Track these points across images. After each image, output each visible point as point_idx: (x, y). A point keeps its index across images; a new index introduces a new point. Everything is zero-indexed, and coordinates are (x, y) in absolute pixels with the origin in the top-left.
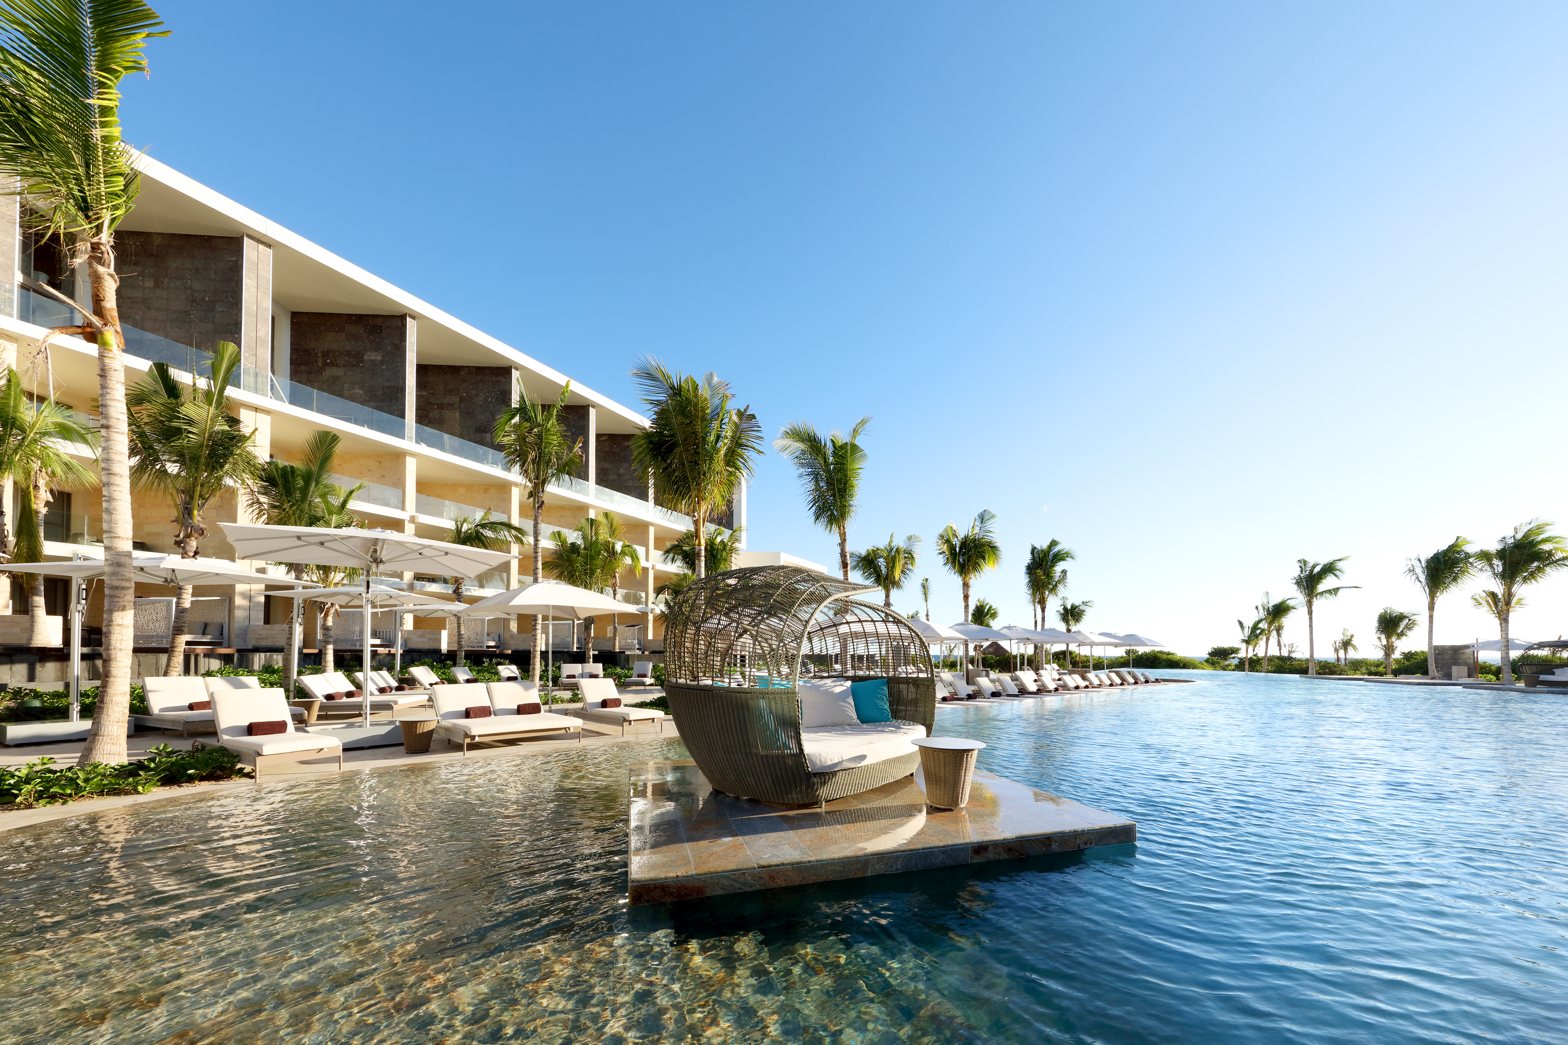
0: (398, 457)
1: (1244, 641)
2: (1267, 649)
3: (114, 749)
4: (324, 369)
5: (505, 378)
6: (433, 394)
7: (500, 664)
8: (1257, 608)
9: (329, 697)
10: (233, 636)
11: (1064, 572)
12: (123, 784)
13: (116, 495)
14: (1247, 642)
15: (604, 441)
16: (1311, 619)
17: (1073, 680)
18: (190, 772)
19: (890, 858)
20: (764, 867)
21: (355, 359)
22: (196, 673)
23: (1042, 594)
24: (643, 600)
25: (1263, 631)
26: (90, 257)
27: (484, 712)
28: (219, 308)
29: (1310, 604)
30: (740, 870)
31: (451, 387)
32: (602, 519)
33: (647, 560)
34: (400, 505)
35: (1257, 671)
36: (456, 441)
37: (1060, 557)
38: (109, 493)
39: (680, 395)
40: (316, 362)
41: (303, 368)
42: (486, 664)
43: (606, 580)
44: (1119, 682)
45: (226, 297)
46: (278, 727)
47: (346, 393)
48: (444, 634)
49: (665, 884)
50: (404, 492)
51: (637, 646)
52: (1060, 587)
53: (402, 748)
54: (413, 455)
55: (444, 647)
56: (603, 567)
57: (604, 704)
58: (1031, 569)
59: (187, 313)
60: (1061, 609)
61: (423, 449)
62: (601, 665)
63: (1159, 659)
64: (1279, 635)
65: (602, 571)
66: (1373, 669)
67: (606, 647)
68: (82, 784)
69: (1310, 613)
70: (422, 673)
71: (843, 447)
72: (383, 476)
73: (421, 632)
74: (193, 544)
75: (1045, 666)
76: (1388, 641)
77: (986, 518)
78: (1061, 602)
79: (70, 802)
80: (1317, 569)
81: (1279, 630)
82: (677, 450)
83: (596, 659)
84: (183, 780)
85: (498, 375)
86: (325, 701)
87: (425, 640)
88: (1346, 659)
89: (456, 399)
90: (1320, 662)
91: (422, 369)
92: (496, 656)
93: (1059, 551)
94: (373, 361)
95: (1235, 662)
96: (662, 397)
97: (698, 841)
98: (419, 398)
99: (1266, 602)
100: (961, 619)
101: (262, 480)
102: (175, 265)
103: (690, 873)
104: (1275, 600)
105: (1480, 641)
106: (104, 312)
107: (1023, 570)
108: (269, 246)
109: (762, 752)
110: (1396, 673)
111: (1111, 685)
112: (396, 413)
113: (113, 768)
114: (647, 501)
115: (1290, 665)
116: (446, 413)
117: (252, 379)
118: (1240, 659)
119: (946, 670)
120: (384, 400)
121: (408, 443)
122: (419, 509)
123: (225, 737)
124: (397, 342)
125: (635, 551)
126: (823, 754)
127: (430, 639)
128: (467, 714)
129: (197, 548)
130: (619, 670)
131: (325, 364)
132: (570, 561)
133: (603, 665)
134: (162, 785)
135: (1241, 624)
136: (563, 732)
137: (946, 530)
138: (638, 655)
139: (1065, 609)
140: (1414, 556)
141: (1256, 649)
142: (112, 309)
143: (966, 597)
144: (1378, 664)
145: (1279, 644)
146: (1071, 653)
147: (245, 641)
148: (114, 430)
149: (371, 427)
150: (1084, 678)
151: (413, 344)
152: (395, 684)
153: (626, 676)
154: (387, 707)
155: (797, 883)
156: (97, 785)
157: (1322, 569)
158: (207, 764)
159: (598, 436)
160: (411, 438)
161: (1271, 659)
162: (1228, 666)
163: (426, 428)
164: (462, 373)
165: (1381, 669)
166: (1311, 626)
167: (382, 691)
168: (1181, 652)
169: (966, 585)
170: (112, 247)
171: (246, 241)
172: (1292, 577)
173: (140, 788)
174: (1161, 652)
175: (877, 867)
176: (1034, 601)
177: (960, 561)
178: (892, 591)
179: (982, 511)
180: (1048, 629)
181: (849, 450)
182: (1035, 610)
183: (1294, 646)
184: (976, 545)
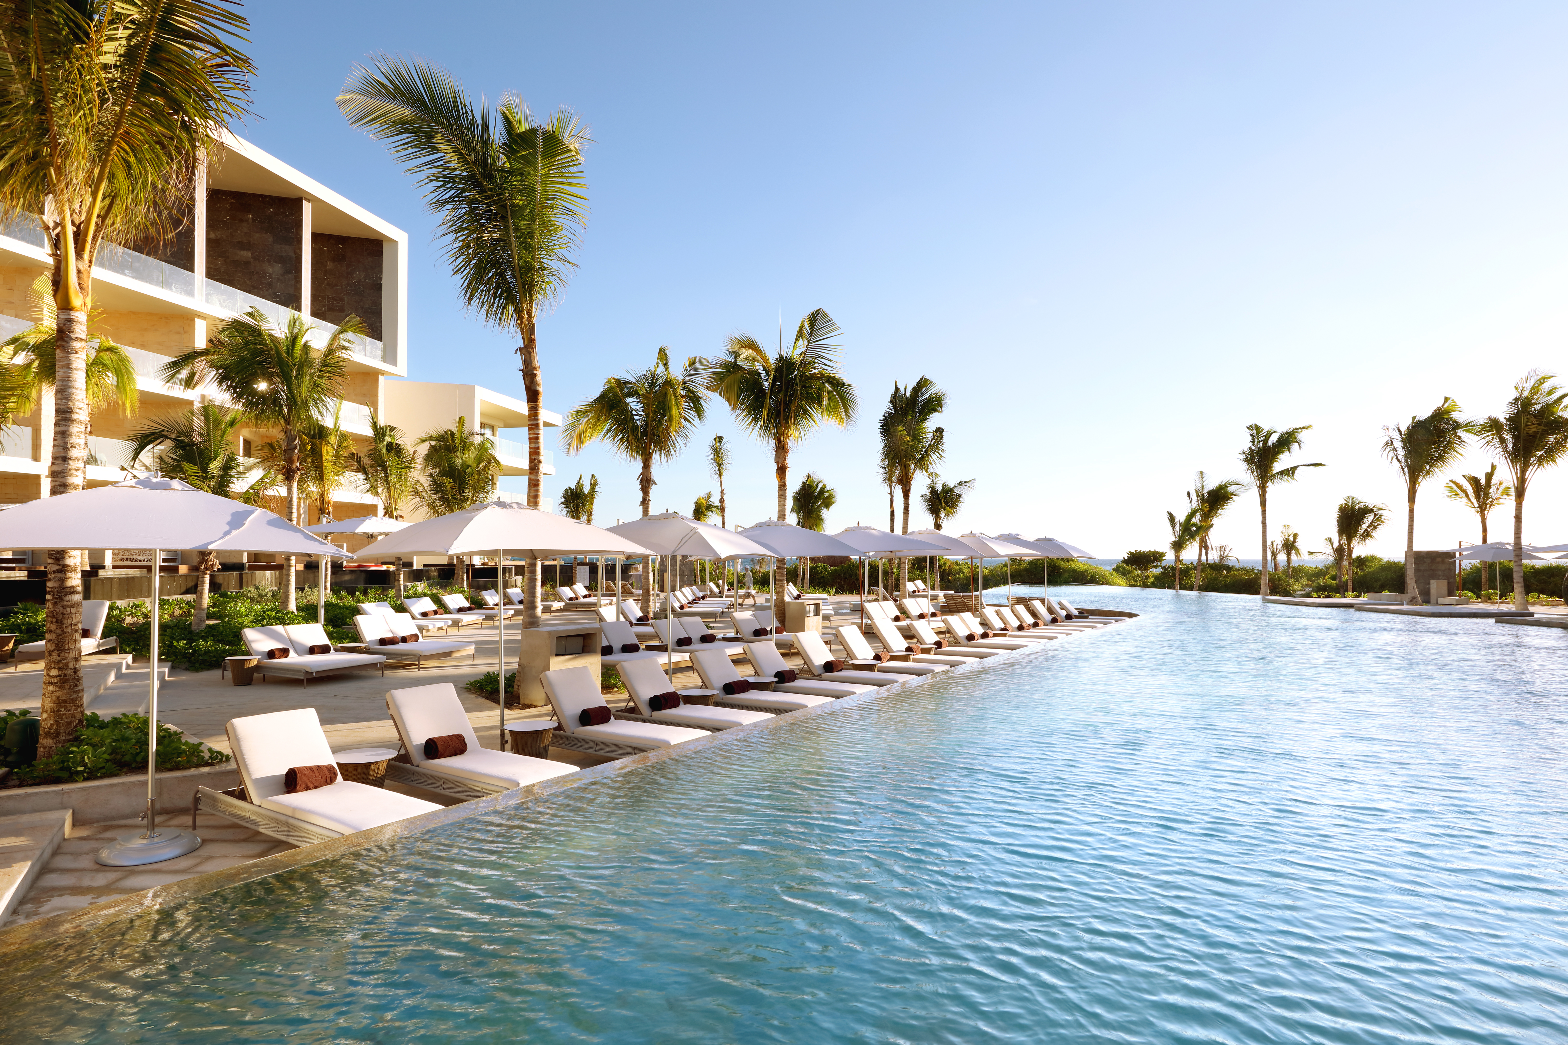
1: (1173, 542)
2: (1203, 555)
8: (1189, 494)
11: (939, 432)
14: (1176, 544)
16: (1264, 512)
23: (906, 468)
25: (1196, 527)
29: (1263, 489)
37: (934, 404)
52: (934, 457)
58: (888, 425)
60: (930, 492)
63: (1059, 568)
69: (1263, 503)
71: (530, 136)
76: (1347, 544)
77: (819, 323)
78: (931, 481)
80: (1273, 439)
88: (1286, 566)
93: (932, 396)
95: (1158, 573)
99: (1199, 486)
104: (1211, 484)
105: (1464, 546)
114: (191, 269)
125: (123, 360)
135: (1168, 517)
139: (933, 491)
140: (1392, 425)
143: (782, 470)
144: (1323, 574)
157: (1279, 440)
161: (1203, 569)
162: (1146, 579)
166: (1264, 523)
169: (781, 449)
172: (1240, 450)
176: (891, 478)
177: (769, 402)
178: (655, 459)
179: (814, 309)
180: (912, 533)
181: (540, 143)
182: (891, 494)
183: (1228, 550)
184: (800, 377)
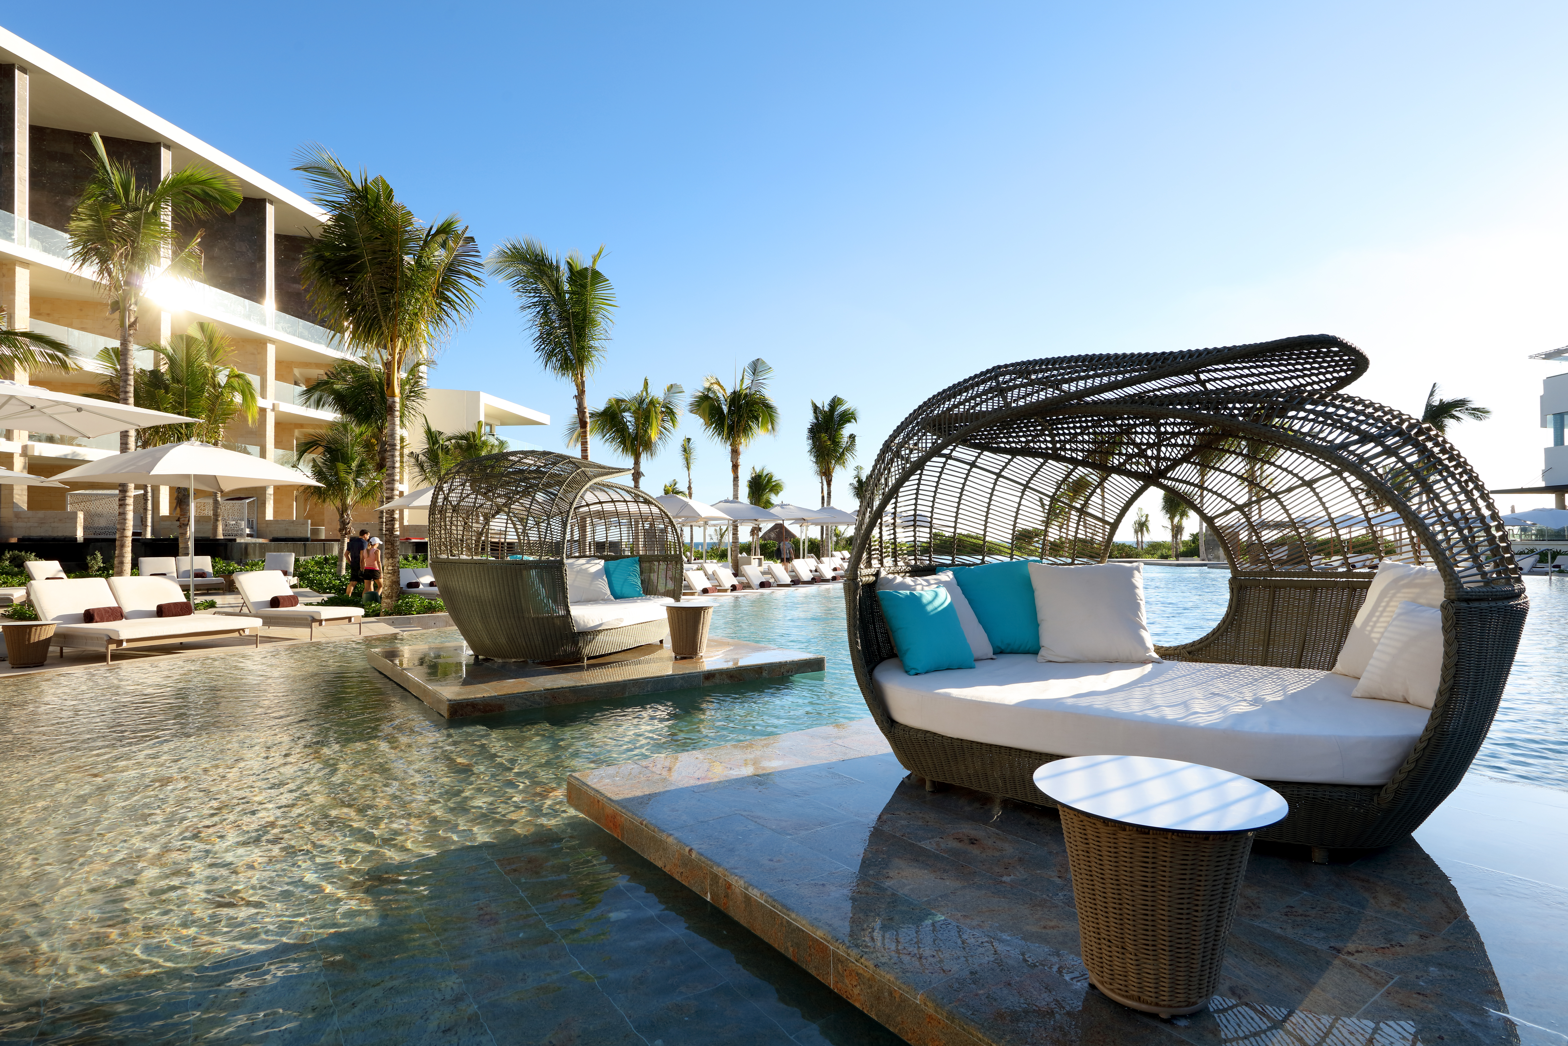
11: (852, 437)
19: (642, 682)
20: (548, 689)
23: (828, 464)
27: (115, 614)
30: (531, 692)
33: (264, 396)
37: (848, 417)
39: (366, 198)
51: (248, 531)
52: (848, 456)
53: (7, 663)
57: (277, 602)
58: (815, 432)
60: (855, 482)
66: (1162, 552)
71: (583, 273)
76: (1173, 522)
77: (759, 369)
78: (855, 473)
88: (1142, 541)
93: (845, 411)
96: (341, 198)
97: (487, 682)
100: (731, 496)
107: (805, 433)
109: (533, 615)
110: (1183, 555)
114: (263, 302)
119: (715, 561)
125: (247, 383)
126: (588, 619)
128: (91, 616)
136: (238, 634)
139: (860, 481)
143: (735, 467)
144: (1166, 546)
151: (25, 106)
155: (573, 702)
165: (1168, 552)
169: (735, 453)
176: (820, 473)
177: (728, 422)
178: (643, 458)
179: (754, 358)
181: (588, 276)
182: (820, 484)
184: (747, 403)
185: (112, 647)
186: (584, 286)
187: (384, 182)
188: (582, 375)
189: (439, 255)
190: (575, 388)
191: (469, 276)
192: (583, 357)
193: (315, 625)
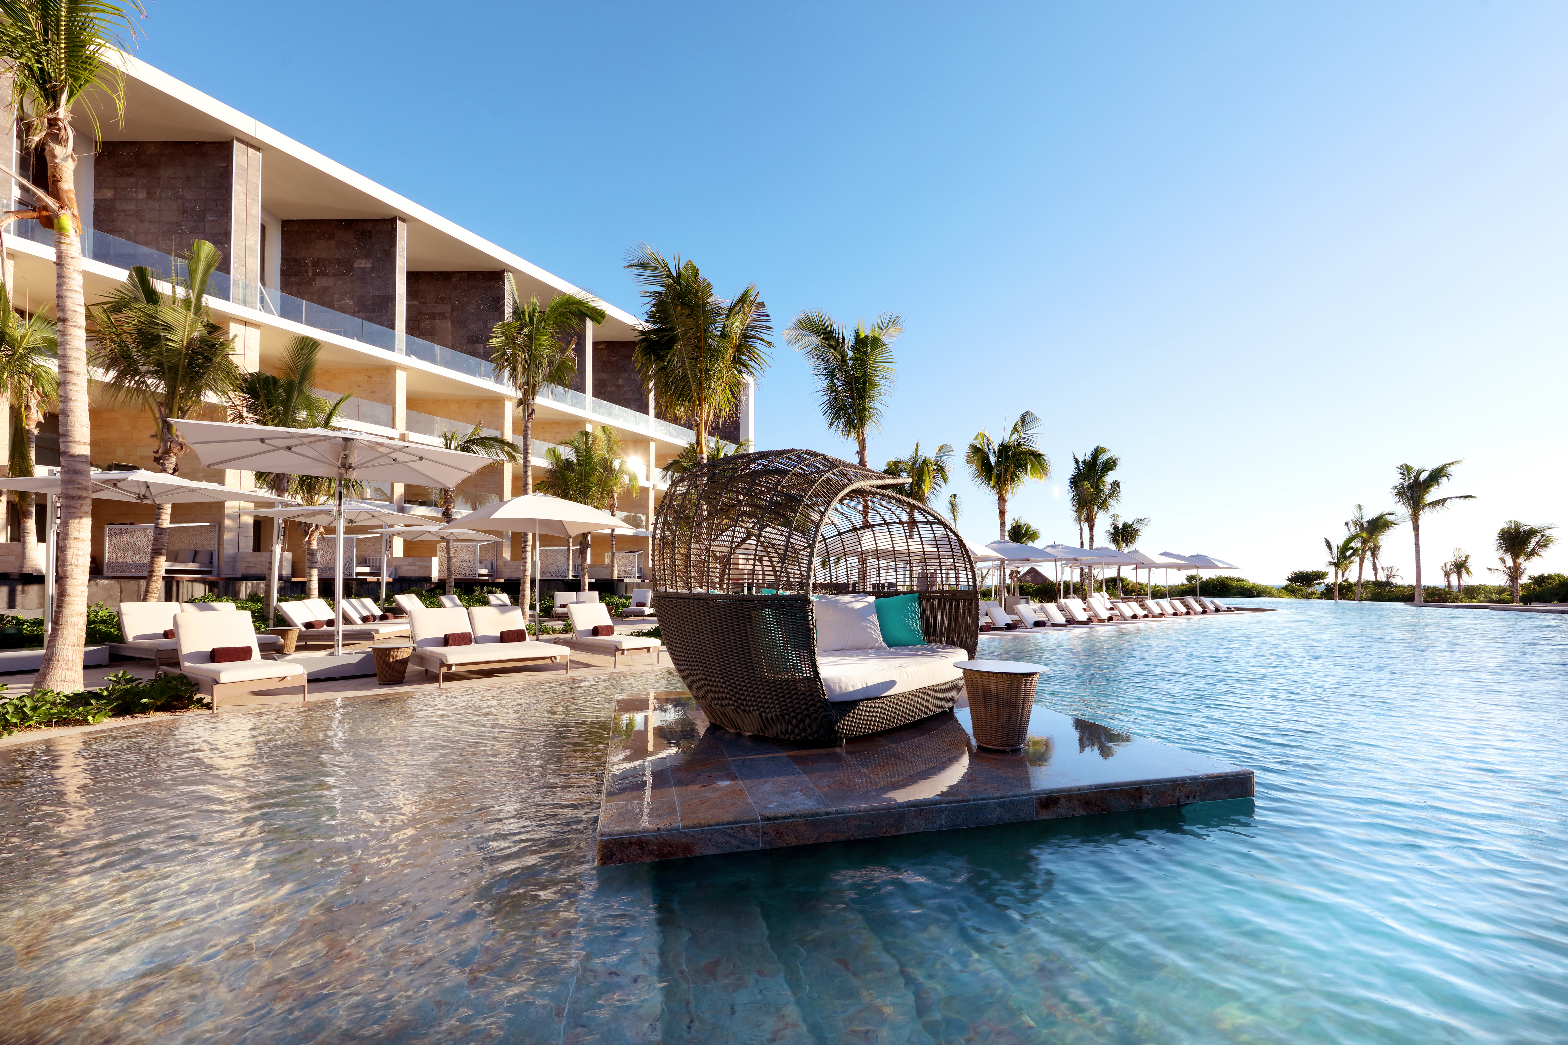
0: (388, 370)
1: (1332, 564)
2: (1360, 573)
3: (69, 675)
4: (314, 280)
5: (497, 283)
6: (425, 303)
7: (491, 592)
8: (1347, 524)
9: (309, 625)
10: (222, 564)
11: (1116, 484)
12: (72, 713)
13: (73, 395)
14: (1336, 565)
15: (601, 349)
16: (1417, 536)
17: (1130, 608)
18: (144, 701)
19: (932, 811)
20: (769, 819)
21: (345, 268)
22: (177, 600)
23: (1090, 510)
24: (644, 524)
25: (1355, 551)
26: (47, 134)
27: (464, 639)
28: (209, 217)
29: (1415, 518)
30: (739, 822)
31: (443, 295)
32: (599, 433)
33: (647, 479)
34: (390, 422)
35: (1348, 599)
36: (448, 352)
37: (1110, 465)
38: (66, 393)
39: (679, 283)
40: (306, 272)
41: (293, 279)
42: (477, 593)
43: (603, 499)
44: (1184, 610)
45: (217, 205)
46: (241, 654)
47: (336, 304)
48: (435, 562)
49: (643, 839)
50: (394, 409)
51: (636, 574)
52: (1111, 501)
53: (375, 679)
54: (404, 368)
55: (435, 575)
56: (599, 485)
57: (596, 631)
58: (1076, 481)
59: (179, 224)
60: (1111, 528)
61: (414, 362)
62: (597, 593)
63: (1228, 586)
64: (1374, 556)
65: (599, 488)
66: (1494, 596)
67: (604, 575)
68: (29, 713)
69: (1416, 528)
70: (408, 601)
71: (866, 340)
72: (373, 392)
73: (411, 559)
74: (173, 461)
75: (1094, 594)
76: (1515, 562)
77: (1028, 420)
78: (1112, 521)
79: (15, 733)
80: (1423, 476)
81: (1374, 551)
82: (678, 346)
83: (592, 587)
84: (137, 710)
85: (491, 280)
86: (304, 629)
87: (416, 568)
88: (1459, 585)
89: (448, 308)
90: (1427, 589)
91: (412, 277)
92: (488, 585)
93: (1108, 460)
94: (363, 269)
95: (1321, 588)
96: (659, 287)
97: (687, 785)
98: (409, 308)
99: (1358, 516)
100: (998, 537)
101: (243, 391)
102: (167, 174)
103: (675, 825)
104: (1370, 514)
106: (61, 194)
107: (1067, 482)
108: (258, 149)
109: (768, 675)
110: (1525, 600)
111: (1175, 614)
112: (386, 323)
113: (65, 696)
114: (647, 414)
115: (1390, 592)
116: (437, 323)
117: (241, 291)
118: (1327, 585)
120: (374, 310)
121: (397, 356)
122: (409, 427)
123: (187, 664)
124: (387, 248)
126: (843, 679)
127: (420, 567)
128: (447, 641)
129: (176, 465)
130: (616, 599)
131: (316, 274)
132: (564, 478)
133: (600, 594)
134: (113, 716)
135: (1328, 543)
136: (548, 661)
137: (977, 437)
138: (637, 583)
139: (1116, 528)
141: (1346, 574)
142: (70, 190)
143: (1002, 513)
144: (1500, 591)
145: (1375, 568)
146: (1122, 580)
147: (234, 569)
148: (71, 323)
149: (360, 339)
150: (1143, 607)
151: (403, 248)
152: (378, 612)
153: (624, 606)
154: (368, 636)
155: (811, 841)
156: (45, 714)
157: (1429, 476)
158: (162, 694)
159: (595, 344)
160: (401, 350)
161: (1366, 585)
162: (1311, 593)
163: (416, 339)
164: (454, 279)
165: (1505, 596)
166: (1417, 545)
167: (365, 619)
168: (1253, 577)
169: (1002, 500)
170: (70, 122)
171: (236, 145)
172: (1391, 486)
173: (90, 718)
174: (1230, 578)
175: (915, 822)
176: (1080, 520)
177: (996, 471)
179: (1023, 412)
180: (1097, 549)
181: (869, 343)
182: (1081, 529)
183: (1395, 570)
184: (1014, 454)
185: (444, 670)
186: (865, 353)
187: (692, 264)
188: (863, 433)
189: (737, 326)
190: (857, 445)
191: (762, 340)
192: (864, 416)
193: (618, 653)
